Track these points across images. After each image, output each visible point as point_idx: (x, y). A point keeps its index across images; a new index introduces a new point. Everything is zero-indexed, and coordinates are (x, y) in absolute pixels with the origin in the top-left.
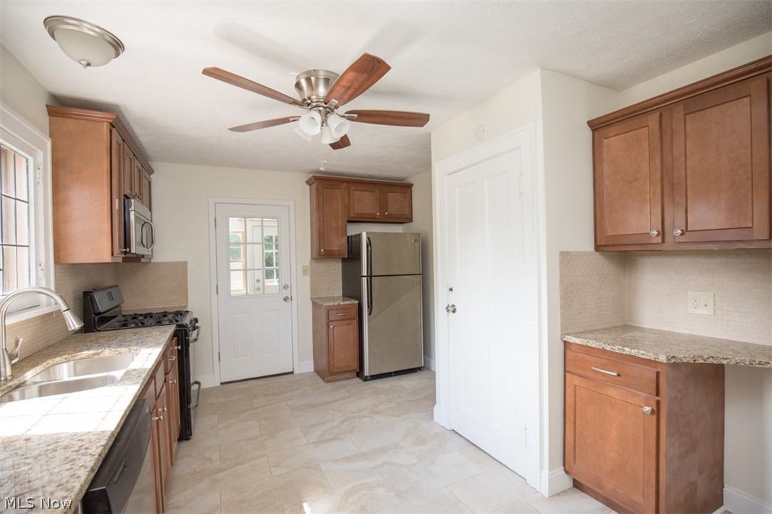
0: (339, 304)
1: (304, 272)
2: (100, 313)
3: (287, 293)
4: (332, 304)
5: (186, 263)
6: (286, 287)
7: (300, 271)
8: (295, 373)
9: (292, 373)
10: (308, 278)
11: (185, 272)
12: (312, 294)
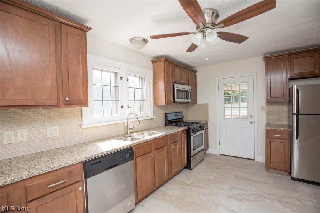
0: (275, 129)
1: (262, 108)
2: (168, 120)
3: (252, 120)
4: (270, 128)
5: (208, 104)
6: (251, 116)
7: (260, 108)
8: (255, 160)
9: (254, 160)
10: (264, 113)
11: (208, 108)
12: (267, 122)
